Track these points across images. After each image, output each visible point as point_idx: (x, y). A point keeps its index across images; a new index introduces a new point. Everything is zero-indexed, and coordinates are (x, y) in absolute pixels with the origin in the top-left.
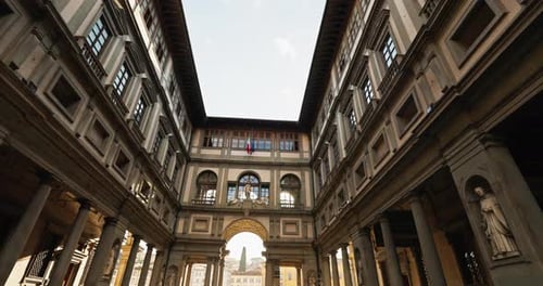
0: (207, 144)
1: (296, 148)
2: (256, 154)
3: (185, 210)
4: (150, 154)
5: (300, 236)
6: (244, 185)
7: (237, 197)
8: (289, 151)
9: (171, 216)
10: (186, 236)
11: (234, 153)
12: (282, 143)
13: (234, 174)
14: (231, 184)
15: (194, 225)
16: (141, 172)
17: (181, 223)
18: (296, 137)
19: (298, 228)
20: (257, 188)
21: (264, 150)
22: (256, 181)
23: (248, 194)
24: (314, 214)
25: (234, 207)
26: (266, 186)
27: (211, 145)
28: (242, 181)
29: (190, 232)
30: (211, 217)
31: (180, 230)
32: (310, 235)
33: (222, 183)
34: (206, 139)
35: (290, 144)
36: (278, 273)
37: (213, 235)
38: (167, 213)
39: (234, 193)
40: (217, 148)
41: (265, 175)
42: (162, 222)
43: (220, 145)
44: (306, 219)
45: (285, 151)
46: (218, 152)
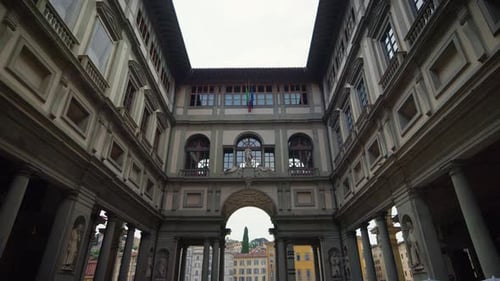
0: (195, 102)
1: (305, 101)
2: (256, 111)
3: (173, 183)
4: (119, 110)
5: (316, 208)
6: (242, 149)
7: (236, 164)
8: (295, 106)
9: (156, 190)
10: (176, 214)
11: (228, 112)
12: (287, 96)
13: (230, 137)
14: (228, 150)
15: (185, 200)
16: (109, 131)
17: (169, 198)
18: (304, 90)
19: (313, 199)
20: (259, 153)
21: (266, 106)
22: (258, 144)
23: (248, 160)
24: (332, 180)
25: (233, 176)
26: (270, 149)
27: (199, 103)
28: (240, 144)
29: (181, 208)
30: (206, 189)
31: (168, 206)
32: (329, 206)
33: (215, 150)
34: (193, 97)
35: (296, 97)
36: (292, 253)
37: (208, 211)
38: (150, 185)
39: (231, 159)
40: (208, 107)
41: (268, 137)
42: (145, 197)
43: (211, 103)
44: (321, 186)
45: (290, 105)
46: (209, 112)
